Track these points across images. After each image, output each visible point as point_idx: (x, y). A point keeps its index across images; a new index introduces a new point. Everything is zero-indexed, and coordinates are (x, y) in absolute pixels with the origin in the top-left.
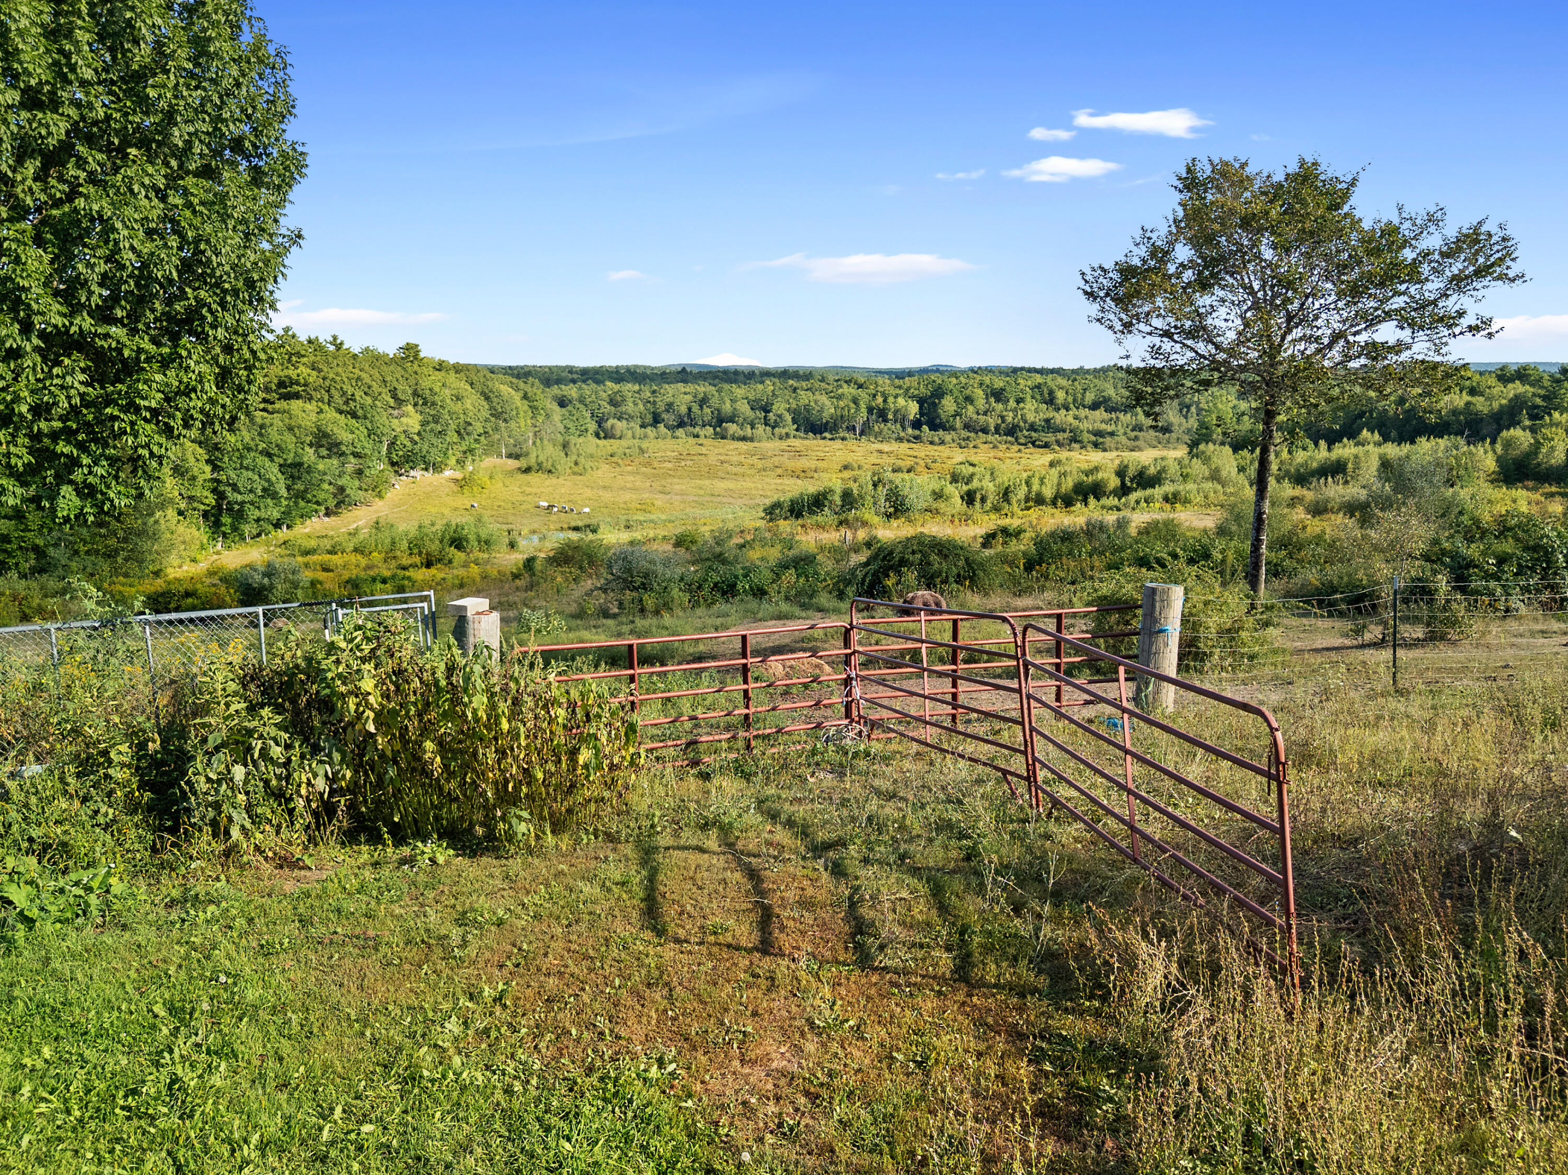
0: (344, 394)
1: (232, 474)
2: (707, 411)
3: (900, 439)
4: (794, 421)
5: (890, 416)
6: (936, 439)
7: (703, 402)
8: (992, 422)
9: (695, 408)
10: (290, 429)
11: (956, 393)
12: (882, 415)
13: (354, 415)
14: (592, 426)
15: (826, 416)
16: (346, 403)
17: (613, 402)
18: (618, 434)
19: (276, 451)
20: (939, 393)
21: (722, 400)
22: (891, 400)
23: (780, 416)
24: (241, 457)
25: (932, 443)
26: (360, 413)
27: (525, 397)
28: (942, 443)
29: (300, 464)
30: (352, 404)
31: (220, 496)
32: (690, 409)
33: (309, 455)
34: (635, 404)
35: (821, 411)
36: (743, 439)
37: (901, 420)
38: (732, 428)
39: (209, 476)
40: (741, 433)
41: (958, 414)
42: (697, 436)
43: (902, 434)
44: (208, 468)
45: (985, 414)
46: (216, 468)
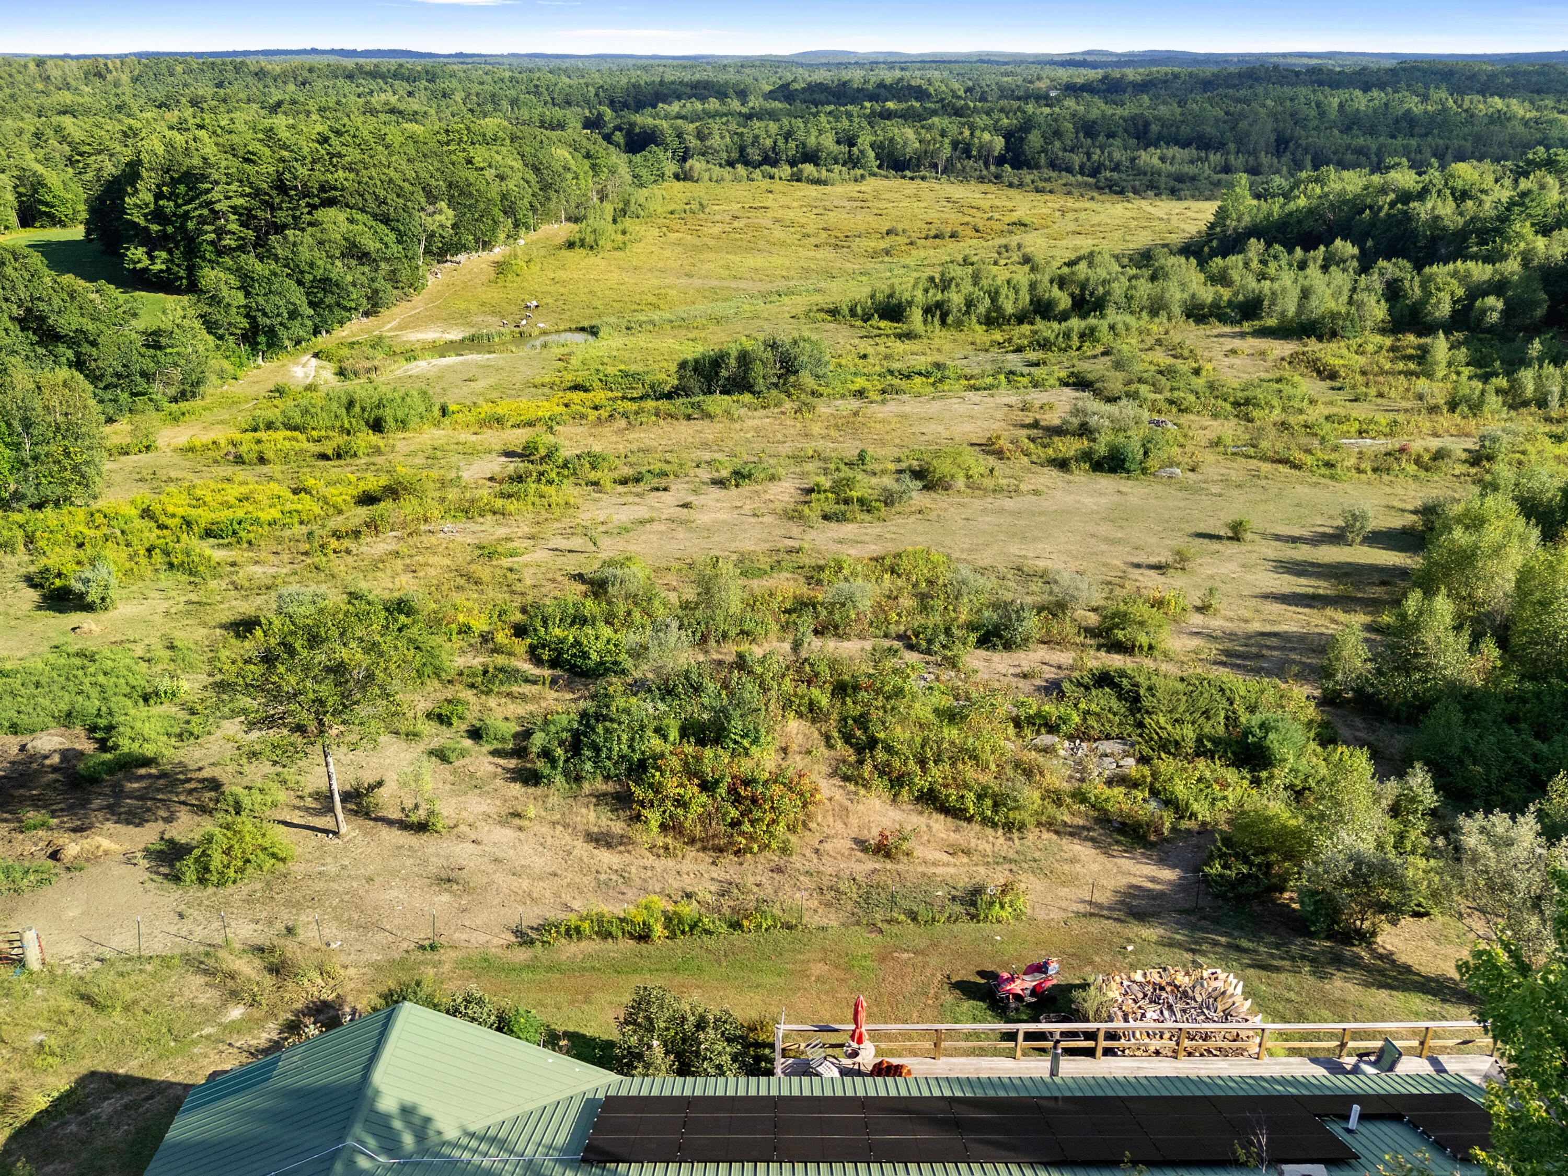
0: (377, 197)
2: (792, 144)
3: (981, 179)
4: (877, 157)
5: (975, 153)
6: (1016, 181)
7: (789, 135)
8: (1078, 160)
9: (781, 141)
10: (321, 243)
11: (1044, 127)
12: (967, 151)
13: (387, 219)
14: (671, 168)
15: (910, 151)
16: (379, 206)
18: (696, 175)
19: (307, 268)
20: (1027, 126)
21: (808, 132)
22: (978, 133)
23: (861, 152)
24: (270, 282)
25: (1011, 185)
26: (393, 216)
28: (1021, 185)
29: (328, 279)
30: (385, 207)
32: (775, 143)
34: (722, 137)
35: (905, 145)
36: (818, 182)
37: (985, 157)
38: (808, 169)
39: (243, 301)
40: (816, 175)
41: (1044, 151)
42: (772, 177)
43: (985, 172)
44: (241, 295)
45: (1072, 151)
46: (247, 294)
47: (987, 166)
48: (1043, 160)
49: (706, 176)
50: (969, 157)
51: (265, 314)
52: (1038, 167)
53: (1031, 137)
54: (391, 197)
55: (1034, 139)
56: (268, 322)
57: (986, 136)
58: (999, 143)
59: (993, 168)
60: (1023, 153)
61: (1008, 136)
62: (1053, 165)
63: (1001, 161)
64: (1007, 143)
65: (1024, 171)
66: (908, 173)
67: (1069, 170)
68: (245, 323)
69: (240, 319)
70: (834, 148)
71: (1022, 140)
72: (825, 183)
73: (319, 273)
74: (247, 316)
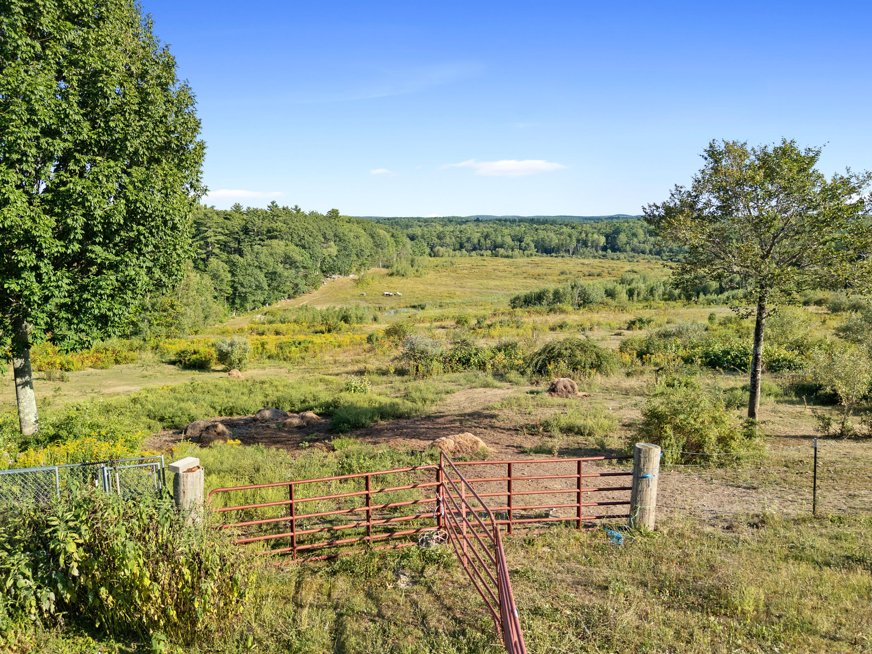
0: (299, 236)
1: (241, 278)
2: (489, 241)
3: (595, 257)
4: (536, 247)
5: (589, 244)
6: (615, 257)
7: (486, 237)
8: (647, 247)
9: (482, 240)
10: (271, 254)
11: (627, 231)
12: (585, 244)
13: (304, 247)
14: (428, 250)
15: (553, 244)
16: (300, 241)
17: (439, 238)
18: (441, 254)
19: (263, 266)
20: (617, 231)
21: (497, 236)
22: (590, 235)
23: (528, 244)
24: (246, 269)
25: (613, 259)
26: (307, 246)
27: (393, 236)
28: (619, 259)
29: (275, 273)
30: (303, 241)
31: (235, 289)
32: (479, 241)
33: (280, 268)
34: (451, 238)
35: (551, 241)
36: (507, 257)
37: (595, 246)
38: (501, 251)
39: (230, 279)
40: (506, 254)
41: (628, 243)
42: (482, 255)
43: (596, 254)
44: (229, 275)
45: (644, 243)
46: (233, 275)
47: (597, 251)
48: (628, 248)
49: (447, 254)
50: (587, 246)
51: (242, 285)
52: (626, 252)
53: (620, 236)
54: (306, 236)
55: (622, 238)
56: (244, 290)
57: (596, 236)
58: (602, 240)
59: (600, 252)
60: (617, 244)
61: (607, 236)
62: (633, 250)
63: (604, 249)
64: (607, 240)
65: (618, 253)
66: (554, 254)
67: (643, 252)
68: (230, 291)
69: (228, 288)
70: (511, 243)
71: (615, 238)
72: (512, 257)
73: (271, 270)
74: (232, 286)
